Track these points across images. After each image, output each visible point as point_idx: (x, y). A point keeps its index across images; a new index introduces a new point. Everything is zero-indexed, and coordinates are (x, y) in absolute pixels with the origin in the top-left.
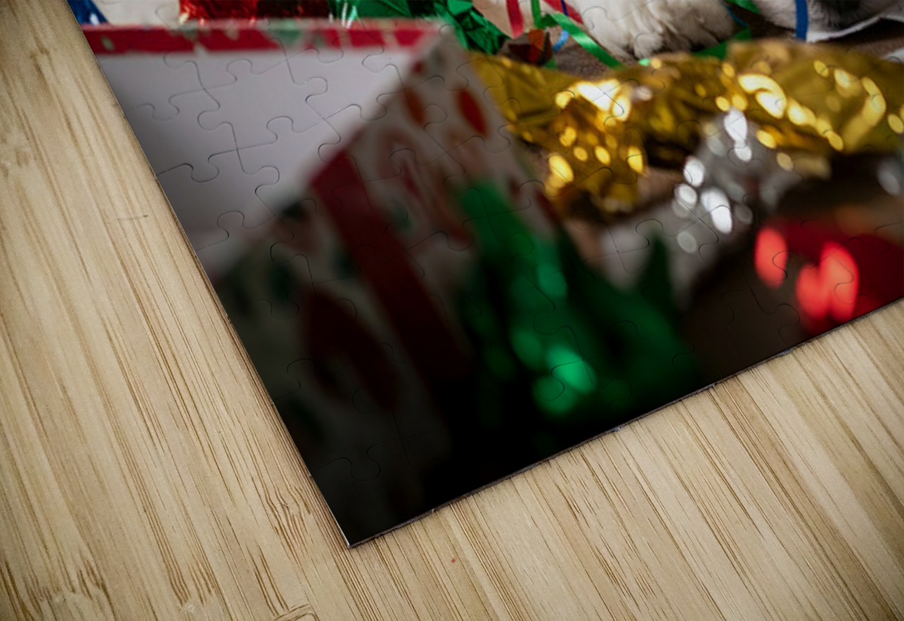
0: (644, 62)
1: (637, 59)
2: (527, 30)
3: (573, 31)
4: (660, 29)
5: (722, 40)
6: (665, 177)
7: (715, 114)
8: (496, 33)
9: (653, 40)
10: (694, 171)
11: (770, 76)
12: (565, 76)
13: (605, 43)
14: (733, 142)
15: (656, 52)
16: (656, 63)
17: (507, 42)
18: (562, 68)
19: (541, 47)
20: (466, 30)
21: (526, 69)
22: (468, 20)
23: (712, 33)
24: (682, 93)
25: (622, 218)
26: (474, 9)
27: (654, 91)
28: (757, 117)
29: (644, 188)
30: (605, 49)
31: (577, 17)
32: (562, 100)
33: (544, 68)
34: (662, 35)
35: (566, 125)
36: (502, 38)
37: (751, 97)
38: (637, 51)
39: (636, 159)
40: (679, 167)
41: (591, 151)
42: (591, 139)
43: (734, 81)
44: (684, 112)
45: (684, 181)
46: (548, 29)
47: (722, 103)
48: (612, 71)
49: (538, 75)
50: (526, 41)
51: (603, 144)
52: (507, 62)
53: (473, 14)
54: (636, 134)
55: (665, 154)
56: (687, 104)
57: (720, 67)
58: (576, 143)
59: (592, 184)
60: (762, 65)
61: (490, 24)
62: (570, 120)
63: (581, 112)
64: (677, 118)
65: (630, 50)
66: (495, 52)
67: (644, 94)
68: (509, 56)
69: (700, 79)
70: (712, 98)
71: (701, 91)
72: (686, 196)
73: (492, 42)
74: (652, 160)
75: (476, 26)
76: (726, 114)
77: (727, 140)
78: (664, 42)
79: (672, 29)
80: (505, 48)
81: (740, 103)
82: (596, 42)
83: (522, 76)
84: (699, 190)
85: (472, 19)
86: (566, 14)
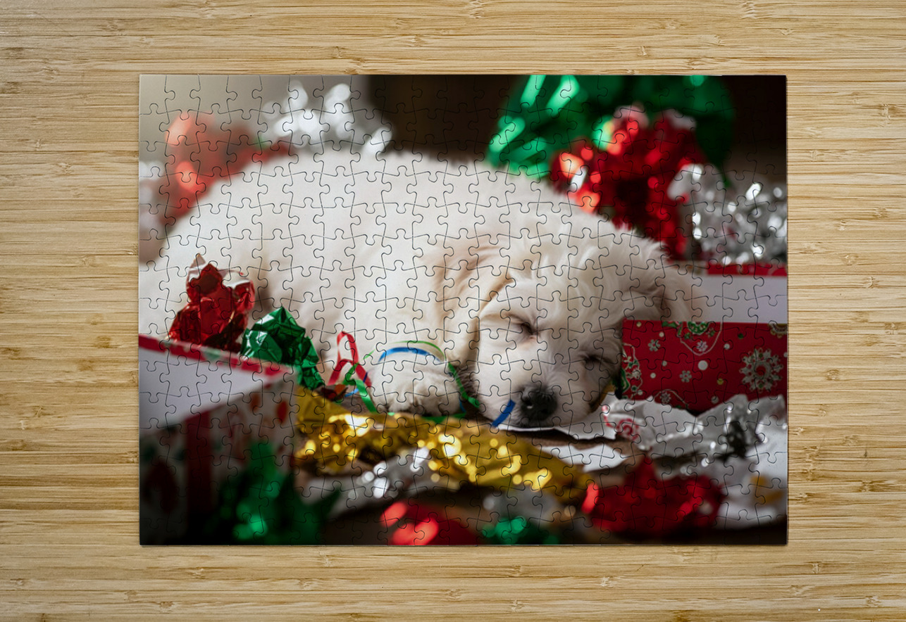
0: (391, 414)
1: (388, 411)
2: (337, 383)
3: (362, 389)
4: (412, 401)
5: (445, 414)
6: (363, 465)
7: (413, 446)
8: (320, 381)
9: (405, 405)
10: (381, 468)
11: (460, 439)
12: (343, 409)
13: (376, 400)
14: (413, 461)
15: (401, 411)
16: (397, 416)
17: (323, 386)
18: (344, 405)
19: (338, 393)
20: (304, 375)
21: (323, 401)
22: (308, 371)
23: (441, 411)
24: (402, 433)
25: (327, 476)
26: (315, 368)
27: (386, 428)
28: (435, 454)
29: (348, 467)
30: (373, 402)
31: (369, 385)
32: (333, 419)
33: (334, 403)
34: (411, 404)
35: (327, 430)
36: (321, 384)
37: (440, 445)
38: (390, 409)
39: (353, 454)
40: (373, 464)
41: (332, 444)
42: (336, 439)
43: (436, 435)
44: (396, 441)
45: (372, 470)
46: (349, 386)
47: (421, 443)
48: (370, 413)
49: (328, 405)
50: (333, 389)
51: (340, 443)
52: (315, 394)
53: (313, 370)
54: (362, 444)
55: (371, 456)
56: (400, 438)
57: (433, 427)
58: (326, 439)
59: (321, 458)
60: (459, 433)
61: (319, 376)
62: (331, 428)
63: (339, 427)
64: (390, 443)
65: (387, 406)
66: (312, 389)
67: (380, 428)
68: (318, 392)
69: (416, 429)
70: (417, 439)
71: (414, 434)
72: (368, 477)
73: (315, 384)
74: (361, 457)
75: (311, 375)
76: (420, 448)
77: (410, 459)
78: (410, 408)
79: (420, 403)
80: (320, 389)
81: (432, 445)
82: (371, 398)
83: (319, 403)
84: (377, 476)
85: (311, 372)
86: (364, 381)
